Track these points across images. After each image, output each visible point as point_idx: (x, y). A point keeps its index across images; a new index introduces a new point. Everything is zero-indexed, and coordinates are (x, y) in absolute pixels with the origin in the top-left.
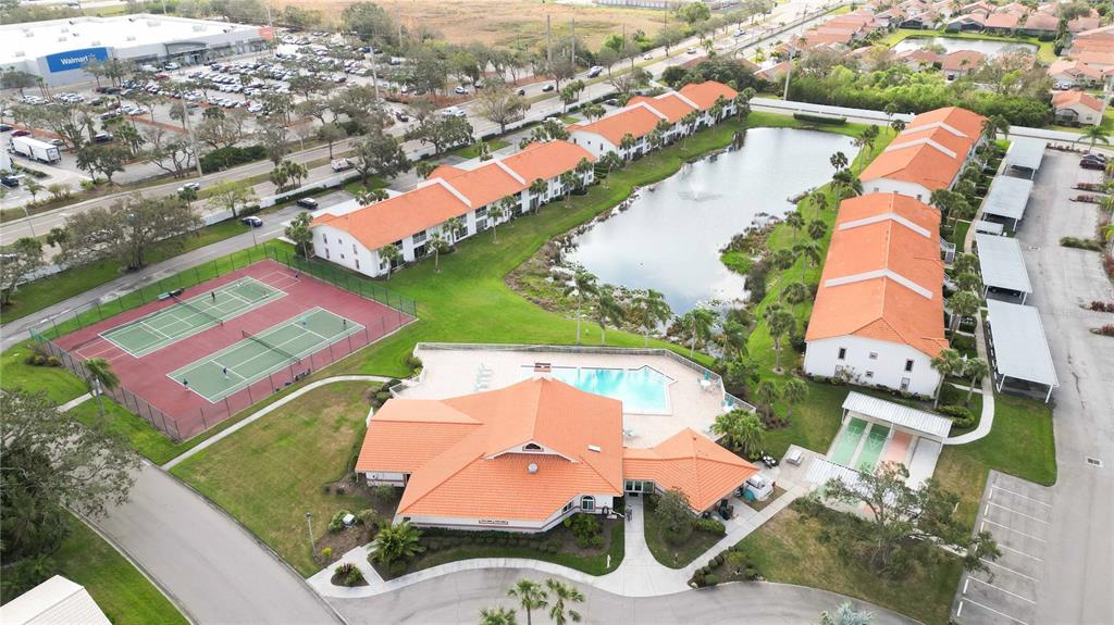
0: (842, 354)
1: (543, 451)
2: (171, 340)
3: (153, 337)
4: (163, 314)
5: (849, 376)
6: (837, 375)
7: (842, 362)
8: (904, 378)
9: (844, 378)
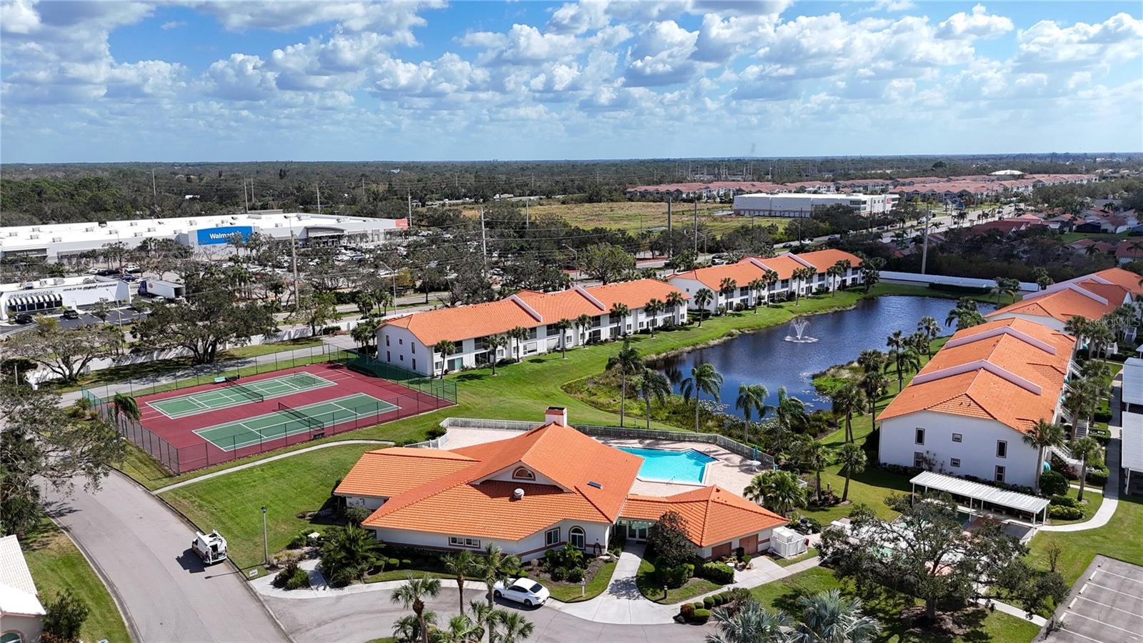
0: (920, 436)
1: (534, 480)
2: (209, 408)
3: (195, 406)
4: (214, 392)
5: (930, 463)
6: (918, 465)
7: (921, 448)
8: (997, 466)
9: (924, 466)
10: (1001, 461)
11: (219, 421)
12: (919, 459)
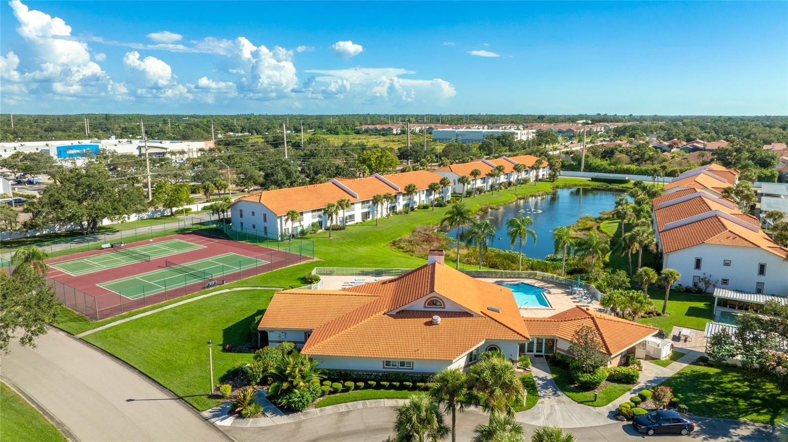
0: (698, 264)
1: (444, 307)
2: (105, 267)
3: (91, 266)
4: (103, 255)
5: (707, 283)
6: (695, 285)
7: (698, 273)
8: (758, 283)
9: (702, 285)
10: (761, 279)
11: (118, 277)
12: (696, 280)
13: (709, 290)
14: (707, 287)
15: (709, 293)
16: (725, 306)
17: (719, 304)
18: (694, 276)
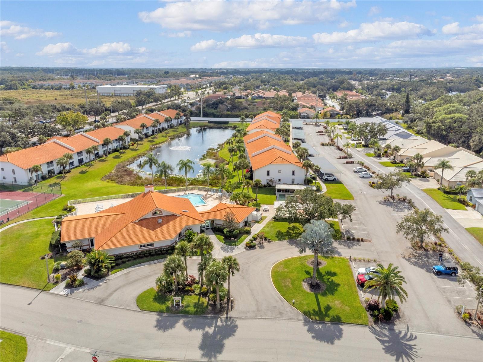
0: (268, 173)
1: (162, 214)
5: (272, 182)
6: (268, 183)
7: (269, 178)
8: (292, 179)
9: (270, 183)
10: (293, 177)
12: (268, 181)
13: (273, 185)
14: (272, 184)
15: (273, 186)
16: (280, 192)
17: (278, 191)
18: (267, 179)
